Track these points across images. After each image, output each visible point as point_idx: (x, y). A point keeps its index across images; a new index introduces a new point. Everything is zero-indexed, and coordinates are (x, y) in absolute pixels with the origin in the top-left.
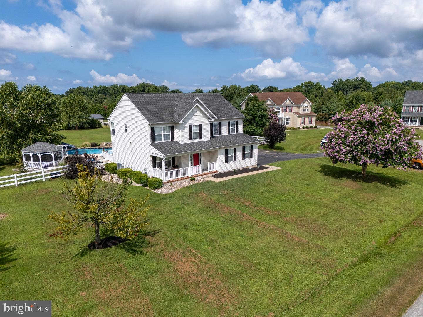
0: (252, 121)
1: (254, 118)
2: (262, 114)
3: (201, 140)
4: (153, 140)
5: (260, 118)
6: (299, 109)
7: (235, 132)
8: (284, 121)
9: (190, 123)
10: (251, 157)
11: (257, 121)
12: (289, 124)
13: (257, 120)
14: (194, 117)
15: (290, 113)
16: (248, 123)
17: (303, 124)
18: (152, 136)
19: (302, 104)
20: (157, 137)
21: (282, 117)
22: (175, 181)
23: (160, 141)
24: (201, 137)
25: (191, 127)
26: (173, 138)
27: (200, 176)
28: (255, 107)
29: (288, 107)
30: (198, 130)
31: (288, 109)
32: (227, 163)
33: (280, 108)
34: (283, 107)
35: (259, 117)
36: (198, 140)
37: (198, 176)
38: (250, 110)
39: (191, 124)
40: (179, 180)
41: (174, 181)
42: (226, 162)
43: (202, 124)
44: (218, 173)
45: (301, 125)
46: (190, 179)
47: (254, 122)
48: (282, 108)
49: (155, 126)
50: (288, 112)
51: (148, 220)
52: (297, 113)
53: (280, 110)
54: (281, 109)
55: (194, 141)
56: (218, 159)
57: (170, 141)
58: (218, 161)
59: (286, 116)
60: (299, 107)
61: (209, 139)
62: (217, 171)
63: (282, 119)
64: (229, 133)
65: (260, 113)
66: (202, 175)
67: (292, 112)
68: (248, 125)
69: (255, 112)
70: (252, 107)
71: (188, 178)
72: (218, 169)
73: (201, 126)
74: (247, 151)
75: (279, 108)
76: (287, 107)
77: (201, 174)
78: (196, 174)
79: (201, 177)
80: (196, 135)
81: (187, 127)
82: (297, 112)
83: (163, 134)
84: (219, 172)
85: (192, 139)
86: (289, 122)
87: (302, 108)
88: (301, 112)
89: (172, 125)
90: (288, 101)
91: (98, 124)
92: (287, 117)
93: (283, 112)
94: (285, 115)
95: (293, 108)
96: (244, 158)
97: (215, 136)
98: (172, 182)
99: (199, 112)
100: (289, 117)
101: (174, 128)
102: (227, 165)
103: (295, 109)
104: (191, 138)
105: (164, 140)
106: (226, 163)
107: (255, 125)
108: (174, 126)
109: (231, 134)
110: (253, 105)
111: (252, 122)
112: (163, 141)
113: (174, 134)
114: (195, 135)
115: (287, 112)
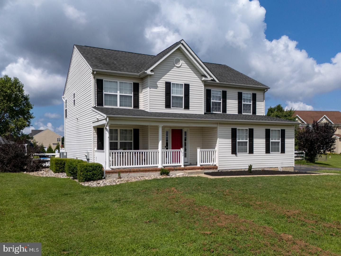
3: (187, 112)
4: (100, 102)
7: (250, 113)
9: (167, 78)
10: (283, 151)
14: (175, 69)
18: (97, 94)
20: (108, 98)
23: (114, 106)
24: (187, 107)
25: (168, 85)
26: (136, 105)
27: (180, 170)
32: (236, 154)
36: (182, 111)
37: (176, 170)
39: (168, 81)
41: (126, 172)
42: (234, 152)
43: (190, 84)
44: (217, 171)
46: (160, 172)
49: (105, 79)
55: (173, 111)
56: (217, 144)
57: (132, 108)
58: (216, 148)
62: (215, 167)
64: (240, 111)
66: (185, 169)
71: (155, 170)
72: (216, 163)
73: (187, 87)
74: (275, 139)
77: (183, 166)
78: (173, 166)
79: (182, 172)
80: (179, 101)
81: (161, 84)
83: (118, 94)
85: (170, 108)
89: (136, 81)
96: (268, 151)
97: (214, 112)
98: (123, 172)
99: (184, 62)
101: (140, 88)
102: (236, 157)
104: (168, 105)
105: (120, 106)
106: (232, 153)
108: (140, 84)
109: (243, 114)
113: (140, 98)
114: (175, 101)
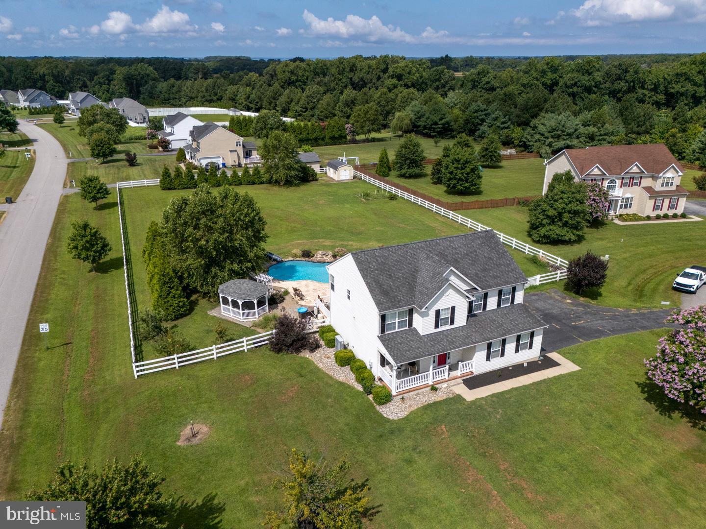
0: (556, 218)
1: (560, 214)
2: (576, 209)
3: (452, 327)
4: (383, 330)
5: (572, 214)
6: (654, 182)
7: (509, 303)
8: (622, 202)
9: (437, 307)
10: (531, 348)
11: (565, 219)
12: (630, 207)
13: (566, 217)
14: (444, 298)
15: (637, 189)
16: (548, 222)
17: (658, 209)
18: (381, 325)
19: (661, 175)
20: (389, 327)
21: (619, 197)
22: (409, 391)
23: (393, 330)
24: (452, 322)
25: (438, 313)
26: (410, 324)
27: (445, 382)
28: (565, 196)
29: (633, 178)
30: (448, 313)
31: (632, 181)
32: (489, 360)
33: (617, 180)
34: (623, 178)
35: (570, 212)
36: (448, 327)
37: (442, 383)
38: (555, 201)
39: (438, 309)
40: (414, 390)
41: (406, 393)
43: (456, 306)
45: (653, 211)
46: (430, 388)
47: (561, 220)
48: (621, 181)
49: (387, 313)
50: (632, 186)
51: (367, 480)
52: (649, 189)
53: (616, 183)
54: (618, 182)
55: (441, 329)
56: (475, 356)
57: (407, 328)
58: (474, 359)
59: (627, 193)
60: (655, 178)
61: (465, 324)
62: (472, 373)
63: (617, 201)
64: (499, 305)
65: (572, 207)
66: (449, 381)
67: (640, 186)
68: (550, 224)
69: (563, 205)
70: (559, 195)
71: (426, 386)
72: (473, 370)
73: (453, 308)
74: (525, 341)
75: (614, 180)
76: (631, 178)
77: (447, 379)
78: (440, 380)
80: (446, 320)
81: (432, 313)
82: (651, 187)
83: (397, 321)
84: (476, 373)
85: (439, 327)
86: (631, 204)
87: (660, 181)
88: (658, 186)
89: (410, 308)
90: (635, 168)
91: (312, 175)
92: (628, 195)
93: (621, 187)
94: (624, 193)
95: (642, 179)
96: (517, 351)
99: (452, 292)
100: (633, 196)
101: (414, 312)
102: (489, 362)
103: (647, 182)
104: (437, 326)
106: (486, 360)
107: (561, 225)
108: (413, 310)
109: (502, 306)
110: (563, 192)
111: (556, 220)
112: (397, 330)
113: (413, 320)
114: (443, 322)
115: (629, 186)
